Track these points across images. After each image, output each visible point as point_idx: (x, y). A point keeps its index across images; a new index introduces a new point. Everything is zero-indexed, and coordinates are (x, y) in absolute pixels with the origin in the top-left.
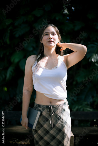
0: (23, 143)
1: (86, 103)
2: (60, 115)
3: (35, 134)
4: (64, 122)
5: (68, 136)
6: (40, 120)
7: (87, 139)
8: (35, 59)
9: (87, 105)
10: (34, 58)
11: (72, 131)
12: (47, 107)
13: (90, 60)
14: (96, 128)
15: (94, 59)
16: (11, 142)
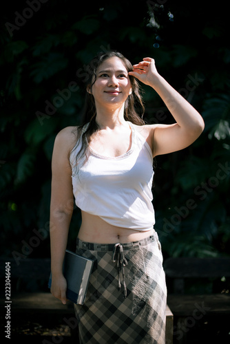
0: (54, 334)
1: (202, 238)
2: (140, 267)
3: (83, 315)
4: (151, 282)
5: (160, 317)
6: (94, 279)
7: (206, 323)
8: (76, 134)
9: (206, 242)
10: (72, 132)
11: (169, 303)
12: (111, 247)
13: (210, 136)
14: (226, 298)
15: (221, 132)
16: (25, 332)
